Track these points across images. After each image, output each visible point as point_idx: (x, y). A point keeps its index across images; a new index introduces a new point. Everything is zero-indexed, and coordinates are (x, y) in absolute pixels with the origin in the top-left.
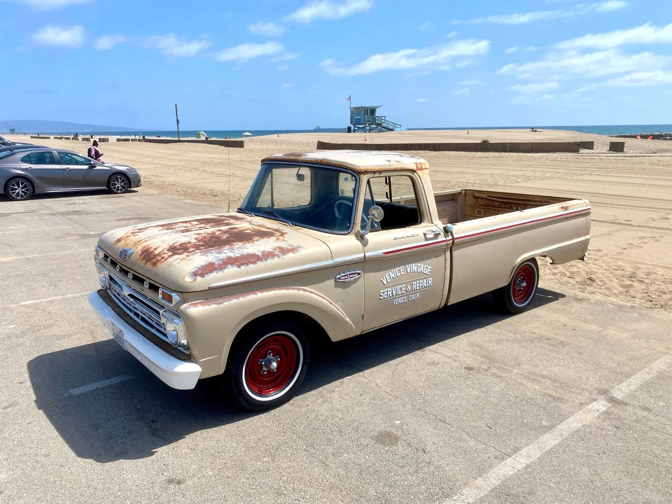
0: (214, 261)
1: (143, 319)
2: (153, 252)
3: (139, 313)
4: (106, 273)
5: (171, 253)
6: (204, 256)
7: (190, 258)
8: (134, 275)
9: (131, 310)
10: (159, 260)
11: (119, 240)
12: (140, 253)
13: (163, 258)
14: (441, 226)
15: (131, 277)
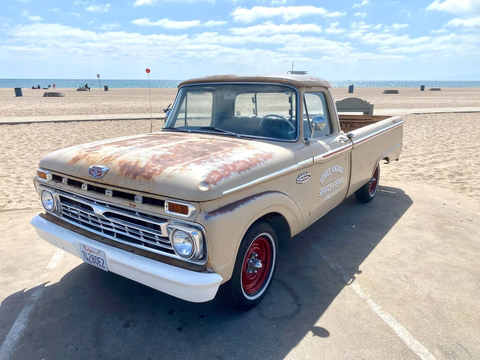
0: (215, 169)
1: (119, 236)
2: (135, 166)
3: (114, 230)
4: (57, 195)
5: (160, 166)
6: (200, 165)
7: (189, 167)
8: (114, 191)
9: (99, 230)
10: (151, 173)
11: (76, 159)
12: (118, 168)
13: (156, 170)
14: (345, 134)
15: (111, 195)
